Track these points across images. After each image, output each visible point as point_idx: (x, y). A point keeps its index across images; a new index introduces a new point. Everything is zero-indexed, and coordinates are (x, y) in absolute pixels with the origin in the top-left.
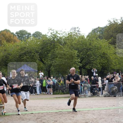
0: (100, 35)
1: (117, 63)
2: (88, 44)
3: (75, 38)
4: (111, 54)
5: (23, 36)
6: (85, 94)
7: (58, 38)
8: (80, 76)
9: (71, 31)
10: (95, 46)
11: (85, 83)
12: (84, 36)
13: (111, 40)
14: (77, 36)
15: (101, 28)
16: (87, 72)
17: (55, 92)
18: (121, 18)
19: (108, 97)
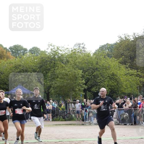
0: (109, 53)
1: (129, 86)
2: (94, 63)
3: (80, 56)
4: (121, 75)
5: (18, 52)
6: (90, 121)
7: (60, 55)
8: (85, 100)
9: (75, 48)
10: (103, 66)
11: (90, 108)
12: (89, 53)
13: (122, 59)
14: (81, 54)
15: (110, 44)
16: (93, 96)
17: (55, 118)
18: (134, 34)
19: (117, 125)
